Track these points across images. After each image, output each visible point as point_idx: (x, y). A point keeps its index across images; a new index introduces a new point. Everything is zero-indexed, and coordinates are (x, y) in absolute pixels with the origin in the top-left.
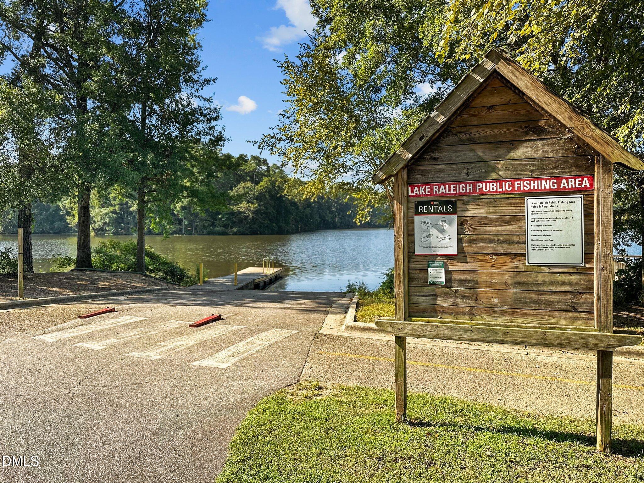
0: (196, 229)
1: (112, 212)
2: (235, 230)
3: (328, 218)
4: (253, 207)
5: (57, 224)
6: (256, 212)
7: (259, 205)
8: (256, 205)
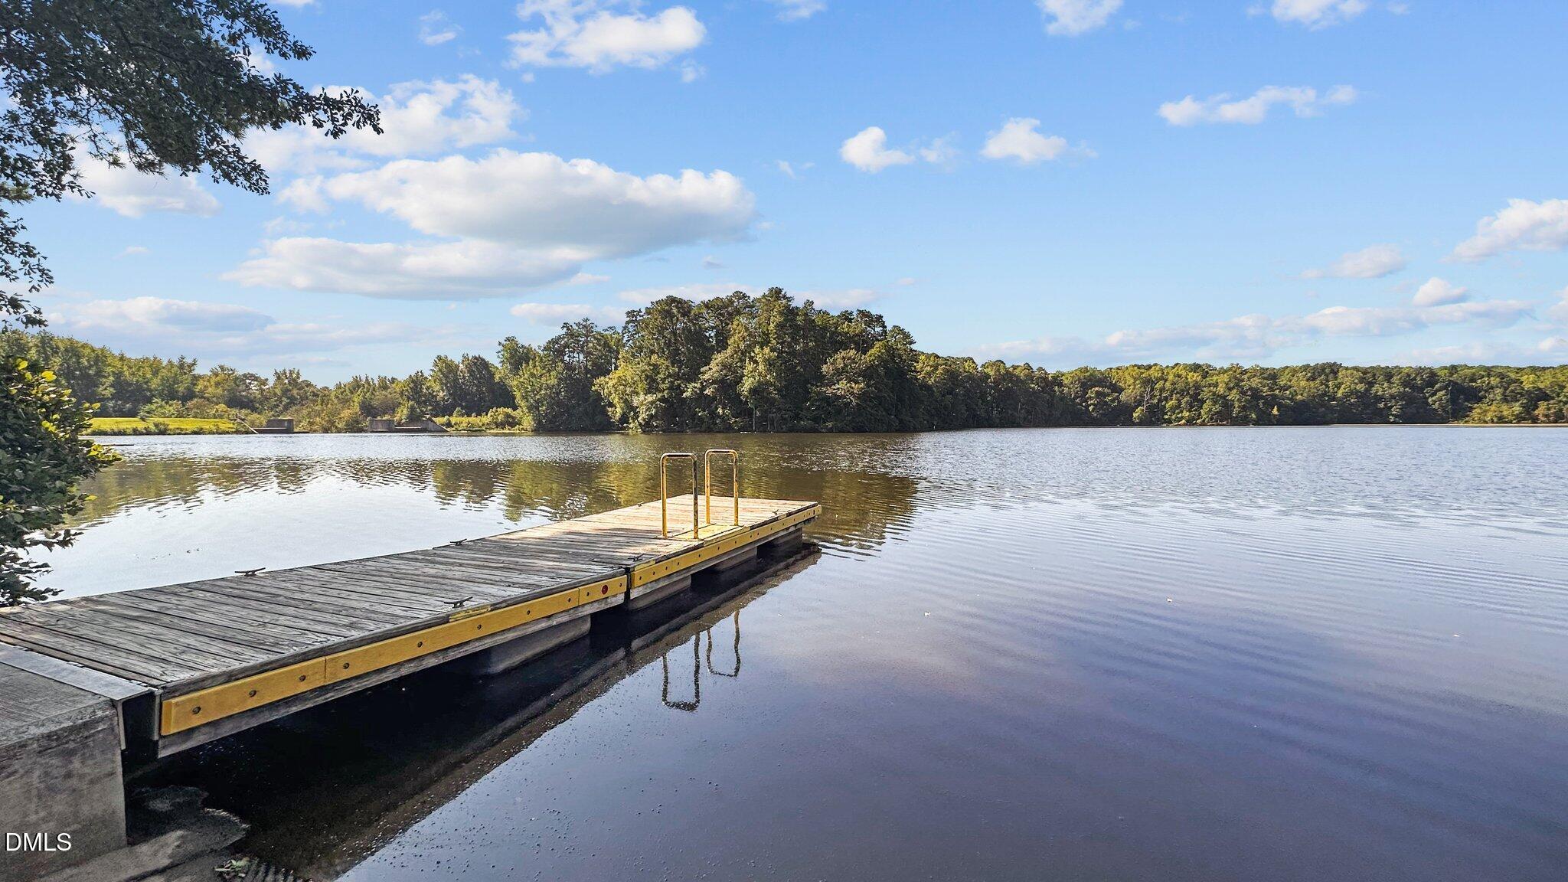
0: (772, 424)
1: (659, 400)
2: (830, 425)
3: (981, 412)
4: (856, 388)
5: (599, 419)
6: (863, 396)
7: (868, 385)
8: (862, 385)
